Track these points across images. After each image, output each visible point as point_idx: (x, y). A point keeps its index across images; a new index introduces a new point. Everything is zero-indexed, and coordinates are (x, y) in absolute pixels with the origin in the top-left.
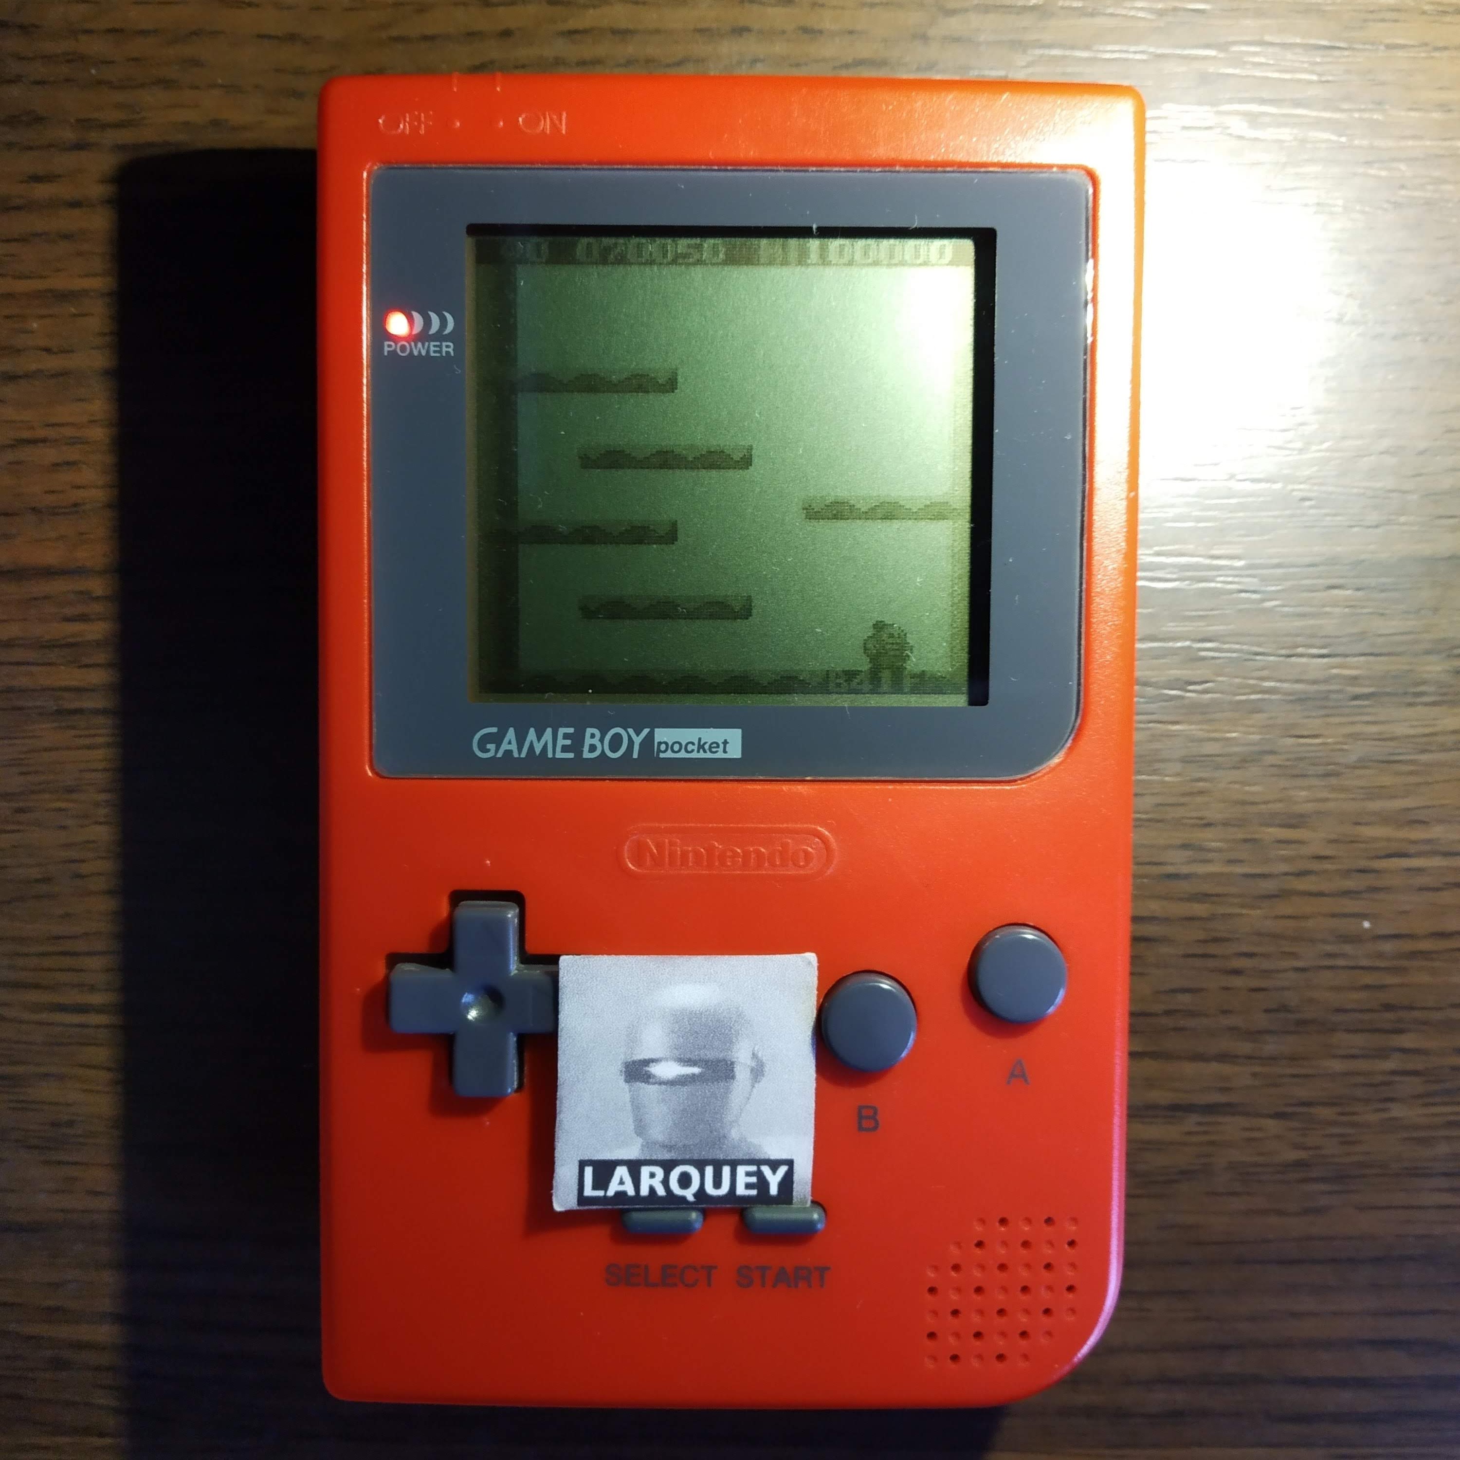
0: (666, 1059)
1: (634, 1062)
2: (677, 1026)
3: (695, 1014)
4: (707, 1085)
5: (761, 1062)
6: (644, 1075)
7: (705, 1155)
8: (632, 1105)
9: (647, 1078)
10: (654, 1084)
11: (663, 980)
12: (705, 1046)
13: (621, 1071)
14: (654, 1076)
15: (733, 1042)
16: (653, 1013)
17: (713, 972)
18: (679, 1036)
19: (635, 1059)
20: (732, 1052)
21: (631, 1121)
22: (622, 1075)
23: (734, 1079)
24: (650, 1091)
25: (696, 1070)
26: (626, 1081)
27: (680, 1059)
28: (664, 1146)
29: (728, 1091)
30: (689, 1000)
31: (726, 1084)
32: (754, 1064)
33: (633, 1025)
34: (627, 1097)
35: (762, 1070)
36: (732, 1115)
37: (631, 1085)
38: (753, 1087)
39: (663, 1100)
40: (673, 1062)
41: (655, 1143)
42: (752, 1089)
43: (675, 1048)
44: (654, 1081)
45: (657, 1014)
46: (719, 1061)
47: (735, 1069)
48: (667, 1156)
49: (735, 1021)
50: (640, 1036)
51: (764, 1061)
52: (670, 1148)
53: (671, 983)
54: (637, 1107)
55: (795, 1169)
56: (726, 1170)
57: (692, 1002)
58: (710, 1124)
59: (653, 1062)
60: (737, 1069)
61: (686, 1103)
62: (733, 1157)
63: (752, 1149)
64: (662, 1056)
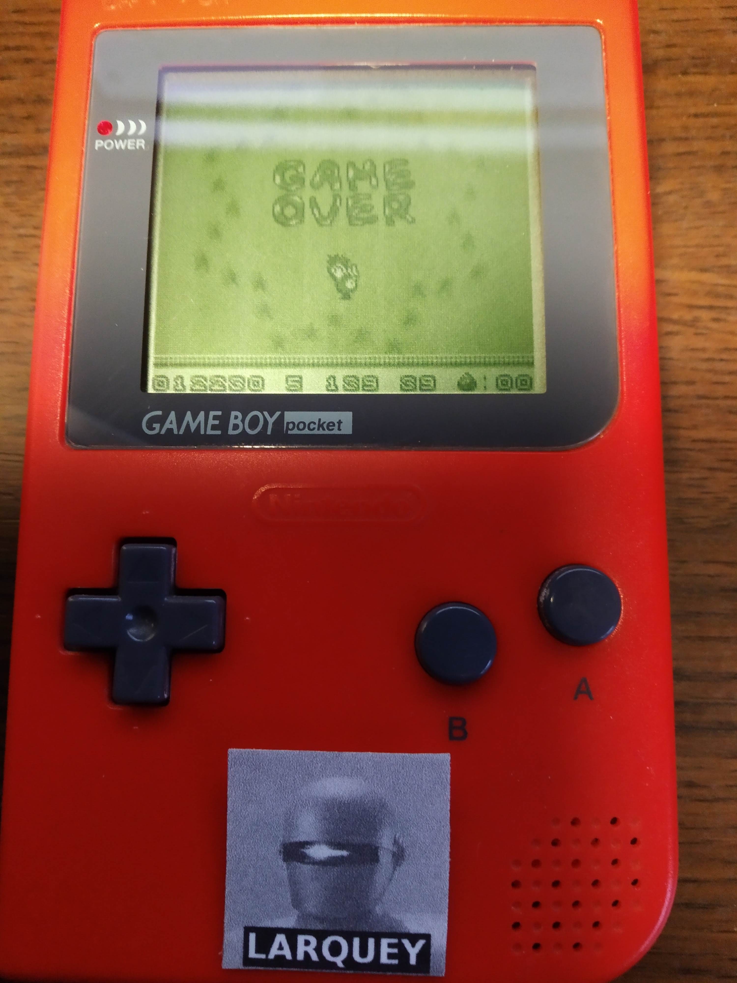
0: (319, 843)
1: (291, 844)
2: (328, 814)
3: (344, 803)
4: (354, 866)
5: (401, 848)
6: (300, 856)
7: (351, 927)
8: (290, 881)
9: (304, 859)
10: (308, 863)
11: (316, 773)
12: (352, 832)
13: (280, 852)
14: (309, 857)
15: (377, 830)
16: (307, 802)
17: (359, 768)
18: (330, 823)
19: (292, 841)
20: (376, 838)
21: (288, 895)
22: (280, 855)
23: (378, 863)
24: (306, 869)
25: (345, 853)
26: (284, 860)
27: (331, 842)
28: (316, 918)
29: (372, 873)
30: (339, 792)
31: (371, 866)
32: (395, 850)
33: (290, 812)
34: (285, 873)
35: (403, 856)
36: (376, 894)
37: (289, 864)
38: (395, 869)
39: (317, 878)
40: (325, 845)
41: (310, 915)
42: (393, 872)
43: (326, 833)
44: (308, 861)
45: (311, 803)
46: (365, 846)
47: (379, 853)
48: (319, 927)
49: (379, 811)
50: (296, 822)
51: (404, 847)
52: (322, 920)
53: (323, 776)
54: (294, 882)
55: (432, 942)
56: (371, 942)
57: (341, 794)
58: (356, 901)
59: (307, 845)
60: (381, 853)
61: (336, 881)
62: (377, 930)
63: (394, 924)
64: (315, 839)
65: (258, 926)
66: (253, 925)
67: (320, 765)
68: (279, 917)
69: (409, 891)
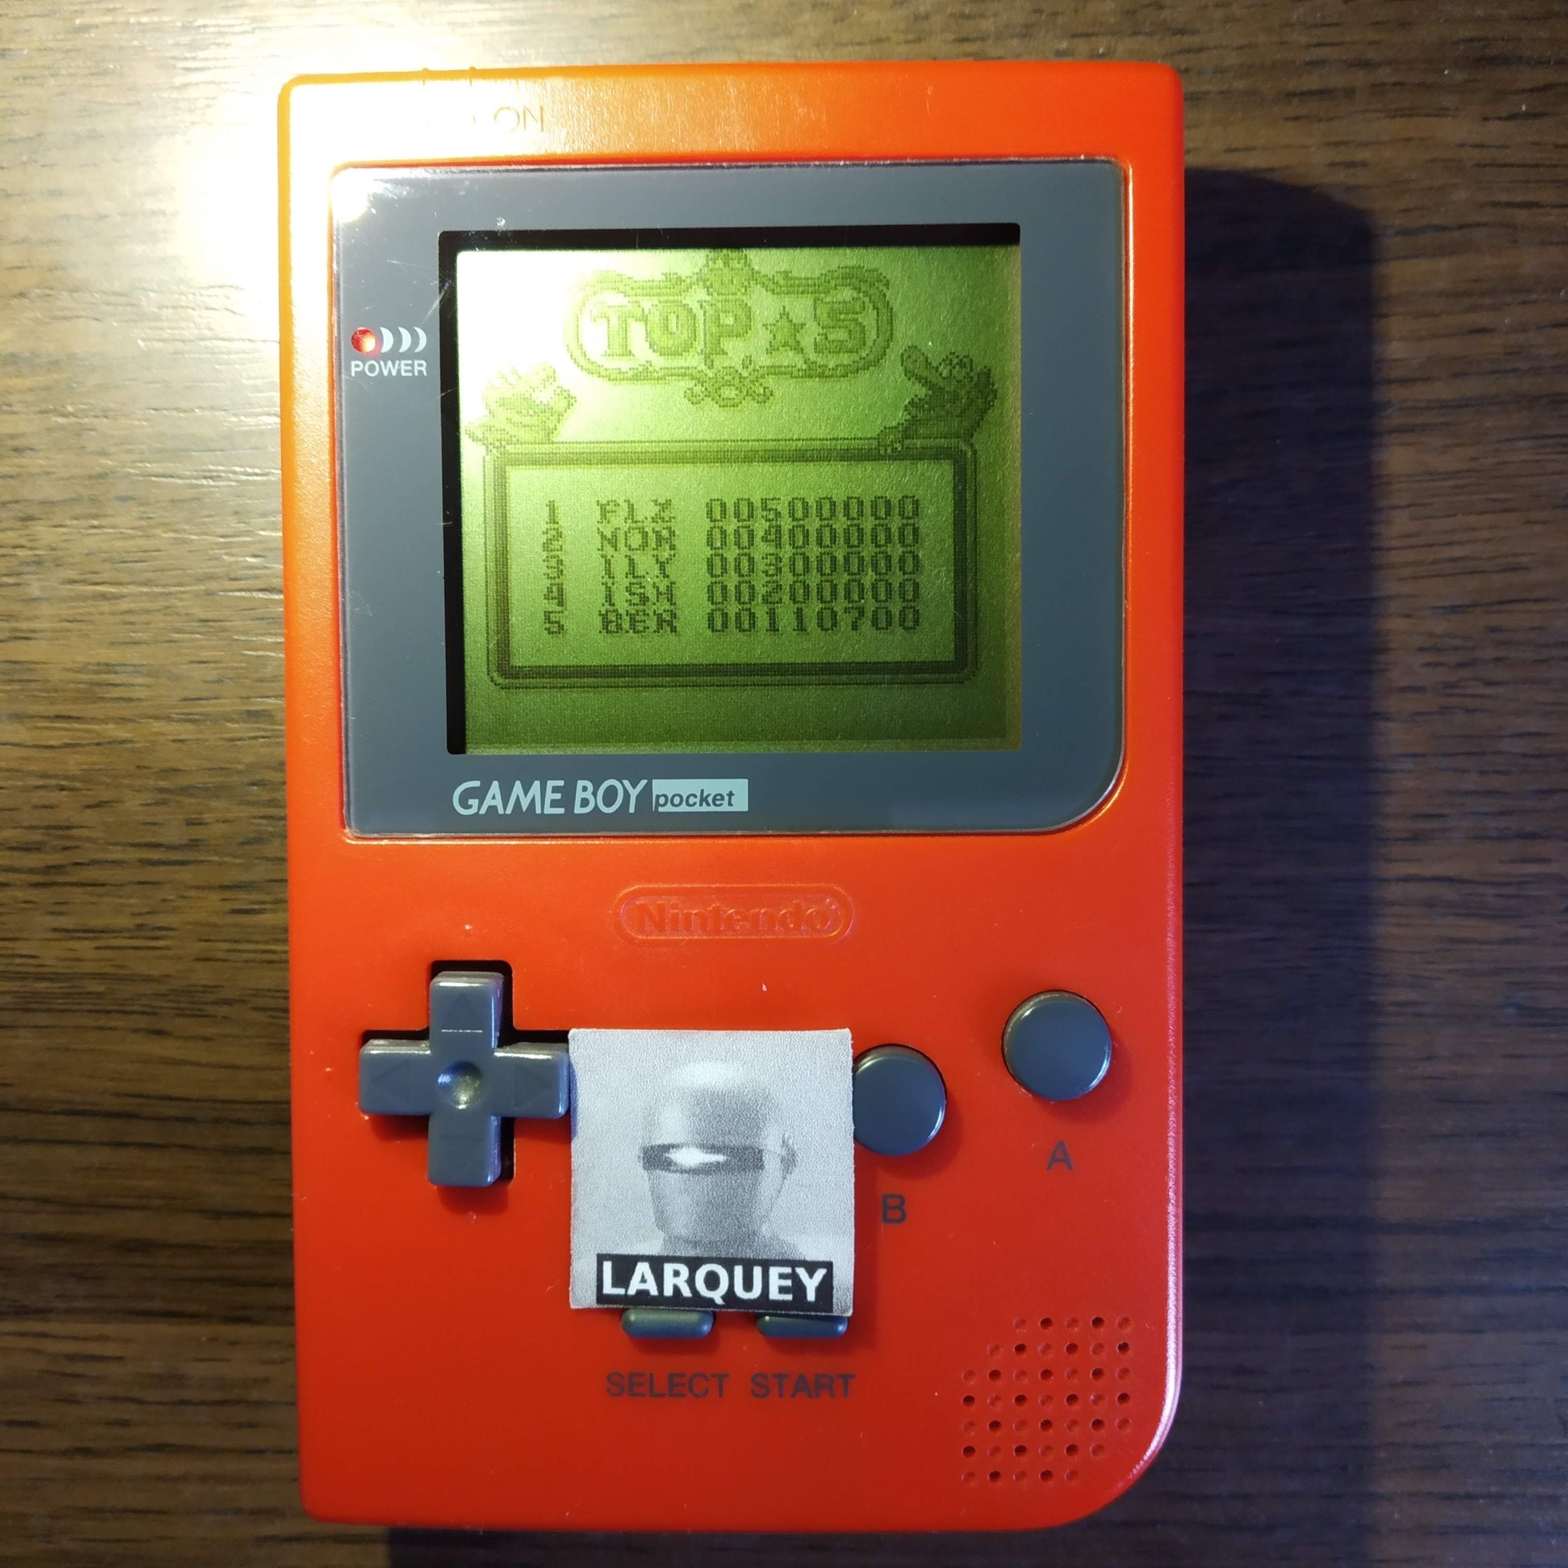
0: (687, 1145)
1: (652, 1148)
2: (698, 1108)
3: (718, 1095)
4: (733, 1174)
5: (792, 1151)
6: (664, 1162)
7: (732, 1253)
8: (652, 1195)
9: (667, 1165)
10: (676, 1172)
11: (681, 1057)
12: (729, 1131)
13: (639, 1157)
14: (675, 1164)
15: (760, 1128)
16: (671, 1093)
17: (735, 1049)
18: (700, 1120)
19: (654, 1143)
20: (759, 1139)
21: (651, 1212)
22: (640, 1161)
23: (762, 1170)
24: (671, 1179)
25: (720, 1158)
26: (645, 1168)
27: (703, 1145)
28: (687, 1241)
29: (755, 1184)
30: (710, 1080)
31: (754, 1174)
32: (784, 1153)
33: (650, 1107)
34: (647, 1185)
35: (793, 1160)
36: (761, 1210)
37: (651, 1173)
38: (784, 1178)
39: (686, 1190)
40: (695, 1148)
41: (678, 1238)
42: (783, 1181)
43: (697, 1133)
44: (675, 1168)
45: (675, 1095)
46: (745, 1148)
47: (764, 1159)
48: (691, 1253)
49: (762, 1104)
50: (658, 1119)
51: (796, 1149)
52: (696, 1244)
54: (657, 1197)
55: (834, 1272)
56: (757, 1271)
57: (713, 1083)
58: (737, 1219)
59: (673, 1148)
60: (766, 1158)
61: (711, 1193)
62: (765, 1257)
63: (786, 1249)
64: (682, 1141)
65: (615, 1252)
66: (608, 1252)
67: (685, 1046)
68: (641, 1241)
69: (803, 1206)
